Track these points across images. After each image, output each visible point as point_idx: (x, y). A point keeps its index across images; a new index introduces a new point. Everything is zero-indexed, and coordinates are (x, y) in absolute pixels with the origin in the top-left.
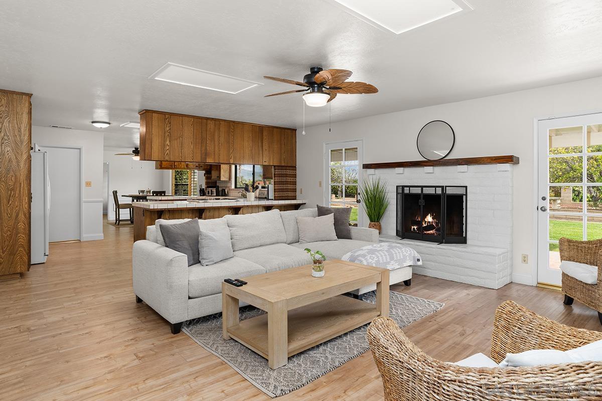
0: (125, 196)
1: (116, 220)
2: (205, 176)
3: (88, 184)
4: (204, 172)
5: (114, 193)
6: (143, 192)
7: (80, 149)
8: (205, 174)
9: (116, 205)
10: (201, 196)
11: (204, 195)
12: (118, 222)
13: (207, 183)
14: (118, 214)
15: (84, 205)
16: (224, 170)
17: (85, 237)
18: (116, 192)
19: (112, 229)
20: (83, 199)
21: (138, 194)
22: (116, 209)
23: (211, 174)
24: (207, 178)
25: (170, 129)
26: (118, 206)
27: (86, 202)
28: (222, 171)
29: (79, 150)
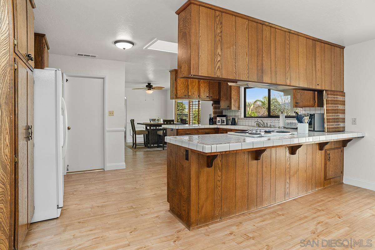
0: (140, 124)
1: (133, 144)
2: (213, 106)
3: (111, 113)
4: (212, 102)
5: (132, 121)
6: (154, 120)
7: (103, 78)
8: (213, 104)
9: (133, 131)
10: (210, 124)
11: (213, 124)
12: (135, 146)
13: (215, 113)
14: (134, 138)
15: (107, 134)
16: (234, 100)
17: (109, 166)
18: (133, 120)
19: (130, 151)
20: (107, 129)
21: (150, 122)
22: (133, 135)
23: (219, 104)
24: (215, 108)
25: (221, 32)
26: (135, 133)
27: (109, 131)
28: (232, 100)
29: (103, 80)
